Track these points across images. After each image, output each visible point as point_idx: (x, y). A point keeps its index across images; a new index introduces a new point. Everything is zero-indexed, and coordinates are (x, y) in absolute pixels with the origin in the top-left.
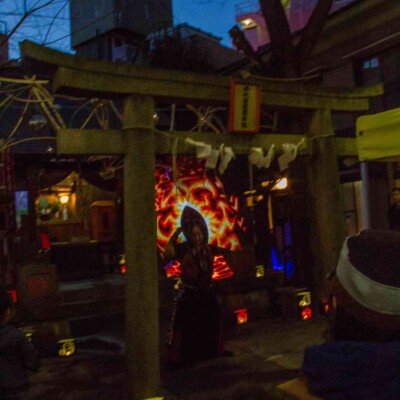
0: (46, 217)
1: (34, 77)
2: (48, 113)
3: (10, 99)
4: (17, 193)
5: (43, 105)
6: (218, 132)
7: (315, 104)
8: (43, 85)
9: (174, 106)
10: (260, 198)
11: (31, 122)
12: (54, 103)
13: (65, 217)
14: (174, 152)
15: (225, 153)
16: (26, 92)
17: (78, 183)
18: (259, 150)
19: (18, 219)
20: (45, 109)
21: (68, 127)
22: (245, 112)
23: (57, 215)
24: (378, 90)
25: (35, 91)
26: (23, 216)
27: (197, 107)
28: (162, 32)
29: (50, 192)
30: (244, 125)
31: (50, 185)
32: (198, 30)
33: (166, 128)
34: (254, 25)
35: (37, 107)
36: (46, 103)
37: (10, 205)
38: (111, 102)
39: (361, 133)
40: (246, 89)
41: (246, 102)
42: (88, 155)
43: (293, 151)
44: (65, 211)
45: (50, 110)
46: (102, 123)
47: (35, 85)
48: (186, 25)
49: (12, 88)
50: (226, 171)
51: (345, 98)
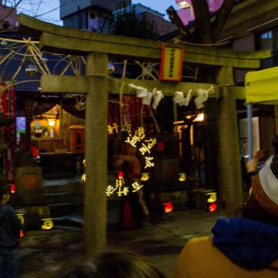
0: (38, 135)
1: (30, 39)
2: (39, 64)
3: (13, 54)
4: (18, 118)
5: (35, 58)
6: (156, 80)
7: (222, 62)
8: (36, 44)
9: (125, 61)
10: (186, 126)
11: (27, 70)
12: (43, 57)
13: (52, 136)
14: (121, 92)
15: (156, 94)
16: (24, 49)
17: (60, 113)
18: (181, 93)
19: (18, 136)
20: (37, 61)
21: (52, 74)
22: (172, 67)
23: (46, 134)
24: (267, 54)
25: (30, 48)
26: (21, 134)
27: (141, 62)
28: (123, 9)
29: (41, 118)
30: (171, 76)
31: (41, 113)
32: (149, 9)
33: (119, 76)
34: (188, 6)
35: (31, 59)
36: (38, 57)
37: (13, 126)
38: (82, 57)
39: (248, 84)
40: (173, 51)
41: (172, 59)
42: (66, 93)
43: (205, 95)
44: (52, 131)
45: (40, 62)
46: (75, 71)
47: (30, 44)
48: (140, 5)
49: (14, 46)
50: (158, 107)
51: (243, 59)
